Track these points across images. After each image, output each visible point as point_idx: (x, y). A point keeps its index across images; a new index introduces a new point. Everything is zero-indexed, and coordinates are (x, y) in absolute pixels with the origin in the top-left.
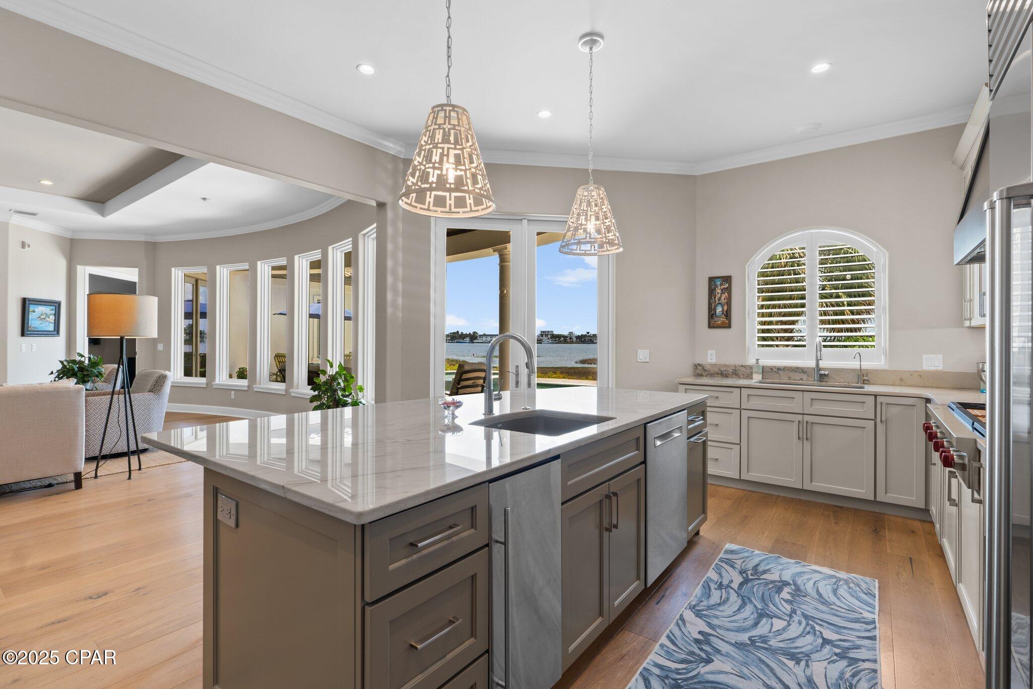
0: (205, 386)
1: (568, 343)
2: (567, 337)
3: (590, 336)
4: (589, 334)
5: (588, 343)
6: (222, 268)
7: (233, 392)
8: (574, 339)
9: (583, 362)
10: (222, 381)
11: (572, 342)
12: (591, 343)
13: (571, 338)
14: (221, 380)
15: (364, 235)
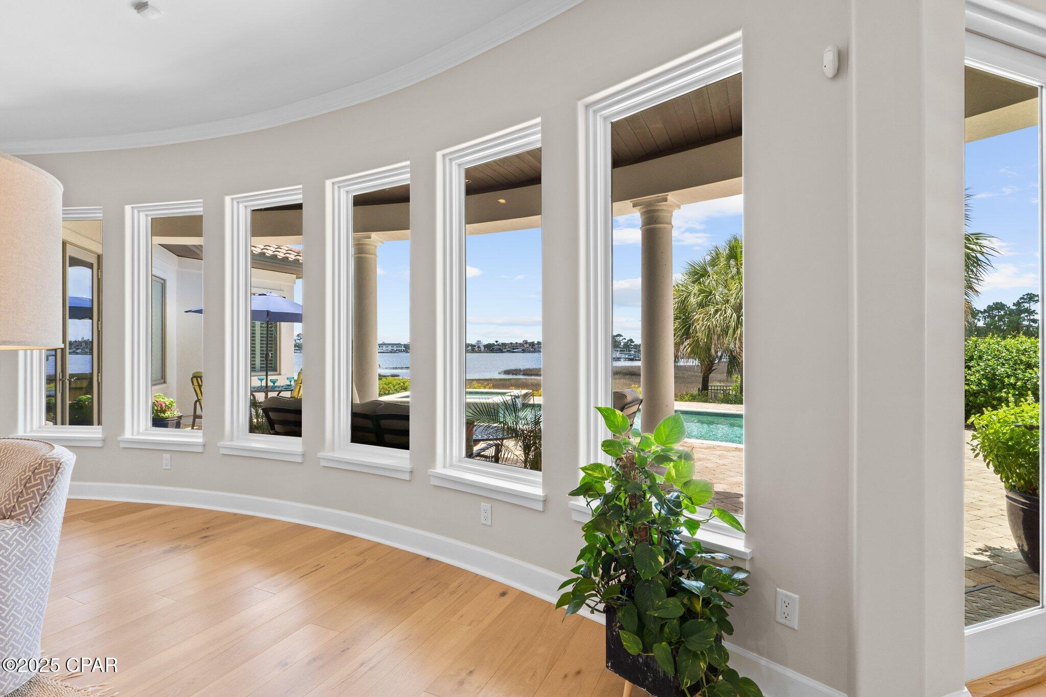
0: (99, 444)
1: (476, 352)
2: (475, 346)
3: (498, 345)
4: (498, 343)
5: (496, 353)
6: (136, 211)
7: (167, 456)
8: (482, 348)
9: (507, 372)
10: (138, 434)
11: (480, 352)
12: (499, 353)
13: (479, 347)
14: (135, 432)
15: (587, 107)
